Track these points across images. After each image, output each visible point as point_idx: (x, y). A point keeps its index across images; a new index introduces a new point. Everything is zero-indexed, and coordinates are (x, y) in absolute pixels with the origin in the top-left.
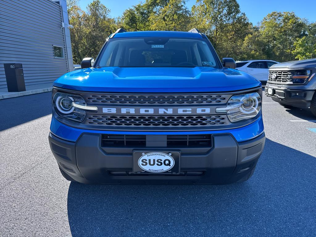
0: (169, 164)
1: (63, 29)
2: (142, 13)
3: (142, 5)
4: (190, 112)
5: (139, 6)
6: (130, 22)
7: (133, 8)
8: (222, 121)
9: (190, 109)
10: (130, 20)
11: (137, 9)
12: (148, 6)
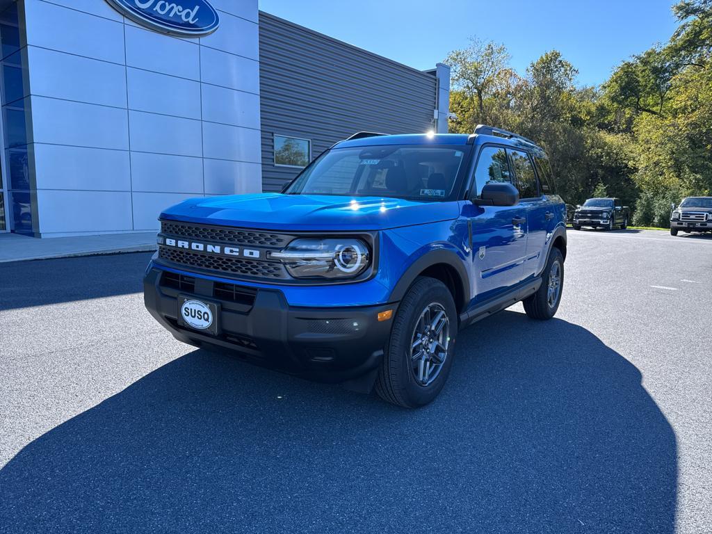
0: (207, 320)
1: (434, 122)
2: (656, 71)
3: (658, 50)
4: (237, 254)
5: (649, 54)
6: (621, 95)
7: (631, 61)
8: (276, 272)
9: (237, 250)
10: (622, 89)
11: (645, 63)
12: (675, 51)
